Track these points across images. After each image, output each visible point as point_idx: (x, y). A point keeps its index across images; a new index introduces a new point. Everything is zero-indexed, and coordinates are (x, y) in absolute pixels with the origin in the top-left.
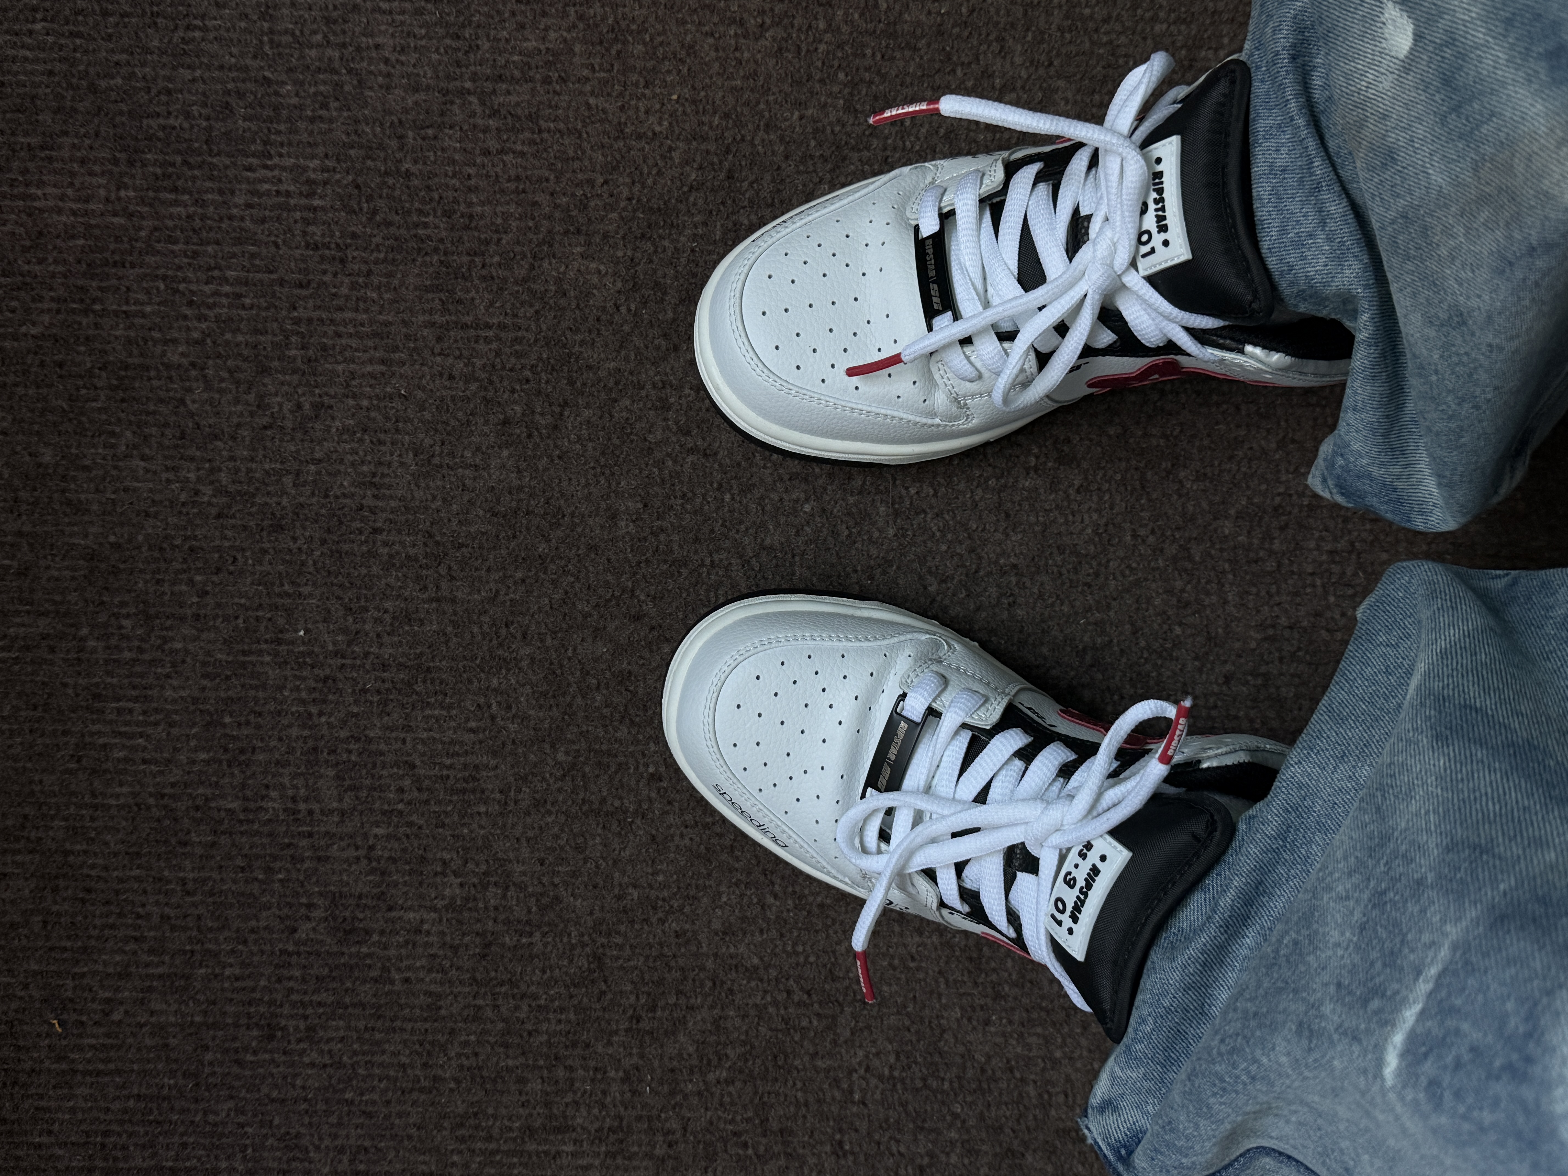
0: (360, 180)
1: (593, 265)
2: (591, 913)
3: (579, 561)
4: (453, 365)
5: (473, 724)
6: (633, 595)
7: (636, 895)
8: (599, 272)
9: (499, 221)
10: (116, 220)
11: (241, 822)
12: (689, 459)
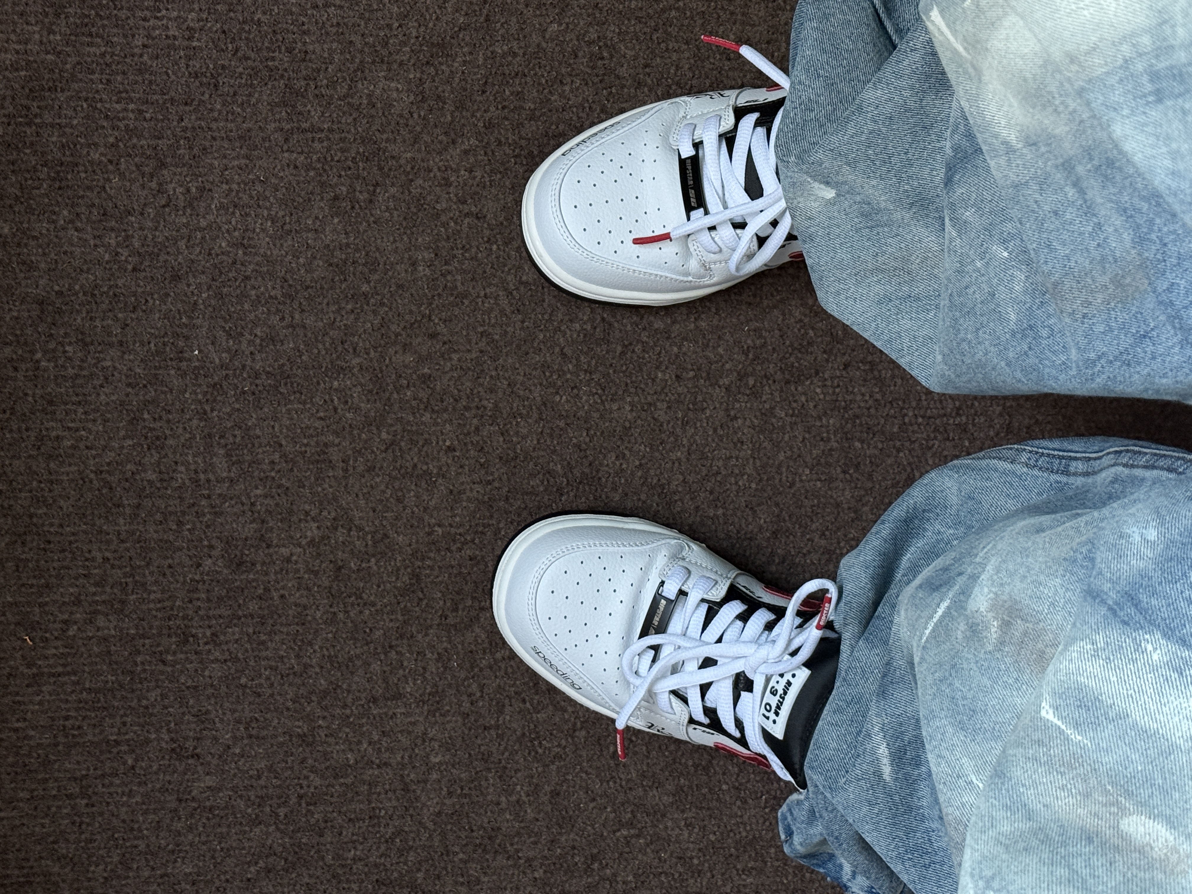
0: (226, 27)
1: (393, 85)
2: (410, 545)
3: (392, 296)
4: (296, 159)
5: (322, 414)
6: (430, 319)
7: (440, 533)
8: (397, 89)
9: (326, 55)
10: (49, 57)
11: (159, 489)
12: (466, 221)
